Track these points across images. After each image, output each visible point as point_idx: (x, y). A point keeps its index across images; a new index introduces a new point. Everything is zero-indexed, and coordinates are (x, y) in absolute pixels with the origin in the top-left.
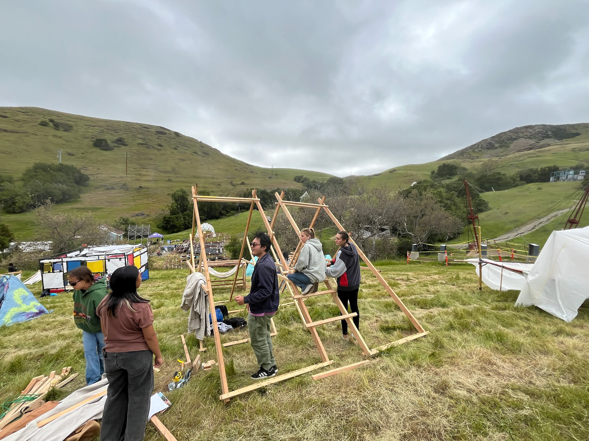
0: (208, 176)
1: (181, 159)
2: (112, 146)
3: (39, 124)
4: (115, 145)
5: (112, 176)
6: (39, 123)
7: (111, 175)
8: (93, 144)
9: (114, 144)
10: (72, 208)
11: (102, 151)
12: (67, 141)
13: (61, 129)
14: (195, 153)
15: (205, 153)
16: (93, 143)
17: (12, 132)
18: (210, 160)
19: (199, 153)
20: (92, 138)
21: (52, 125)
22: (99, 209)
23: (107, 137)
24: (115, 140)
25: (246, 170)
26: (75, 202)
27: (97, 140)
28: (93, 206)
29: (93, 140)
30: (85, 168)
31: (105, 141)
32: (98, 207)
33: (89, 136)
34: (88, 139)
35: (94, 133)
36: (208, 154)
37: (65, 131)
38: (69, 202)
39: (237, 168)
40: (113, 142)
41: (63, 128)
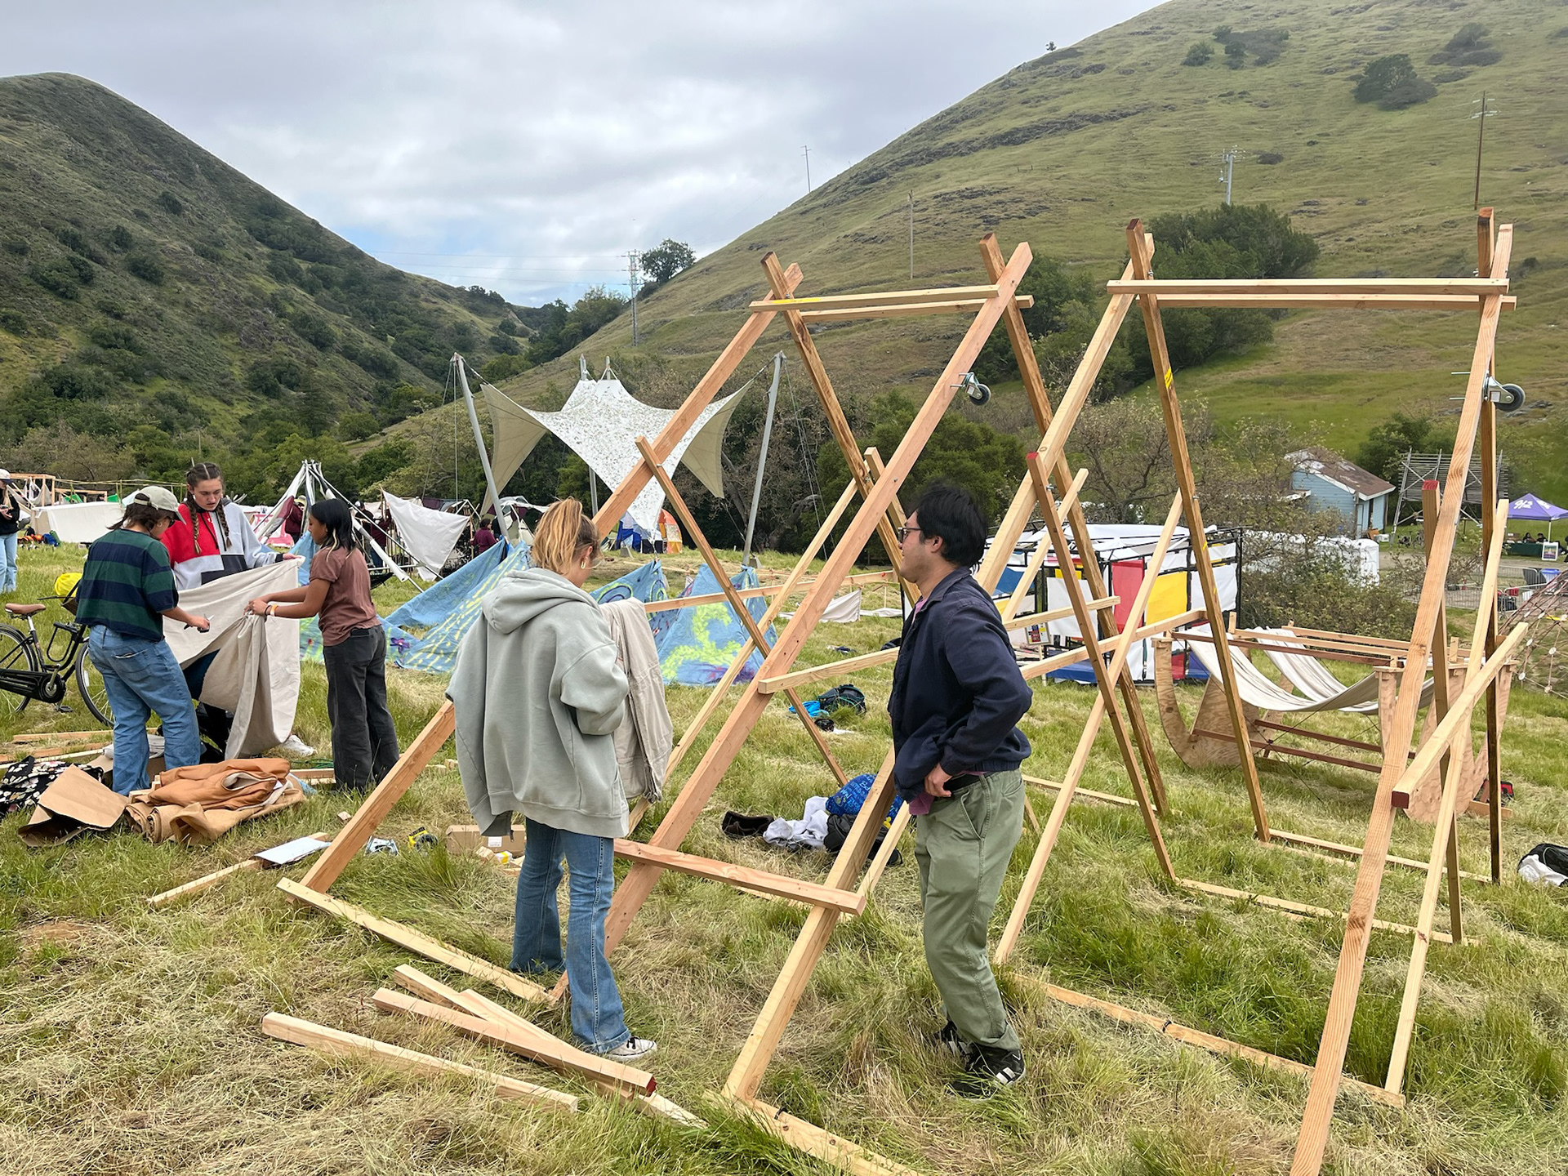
2: (1428, 78)
3: (1185, 63)
4: (1445, 68)
5: (1411, 222)
6: (1184, 58)
7: (1405, 222)
8: (1352, 92)
9: (1437, 69)
10: (1240, 382)
11: (1386, 116)
12: (1264, 106)
13: (1250, 57)
16: (1354, 85)
17: (1112, 119)
20: (1355, 63)
21: (1223, 53)
22: (1332, 380)
23: (1414, 40)
24: (1444, 44)
26: (1253, 356)
27: (1372, 68)
28: (1313, 371)
29: (1354, 72)
30: (1312, 208)
31: (1401, 62)
32: (1328, 372)
33: (1344, 58)
34: (1338, 75)
35: (1362, 42)
37: (1260, 63)
38: (1234, 357)
40: (1435, 60)
41: (1255, 51)
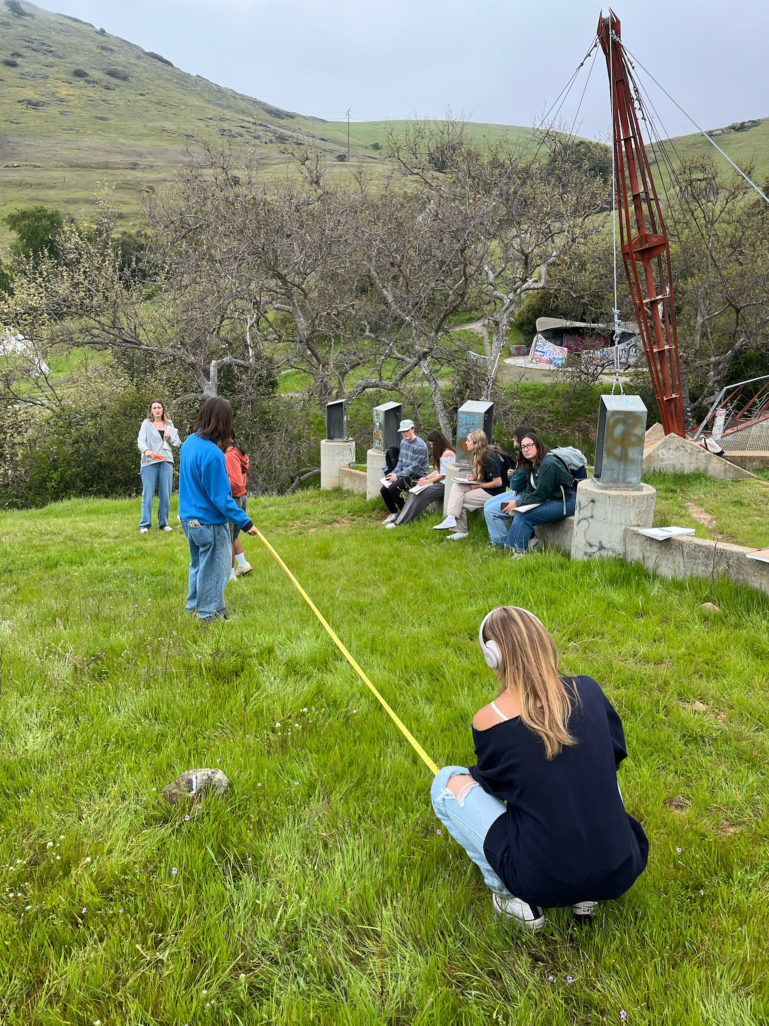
0: (118, 158)
1: (30, 103)
14: (79, 74)
15: (112, 74)
18: (131, 98)
19: (95, 74)
25: (261, 134)
36: (125, 78)
39: (226, 125)
